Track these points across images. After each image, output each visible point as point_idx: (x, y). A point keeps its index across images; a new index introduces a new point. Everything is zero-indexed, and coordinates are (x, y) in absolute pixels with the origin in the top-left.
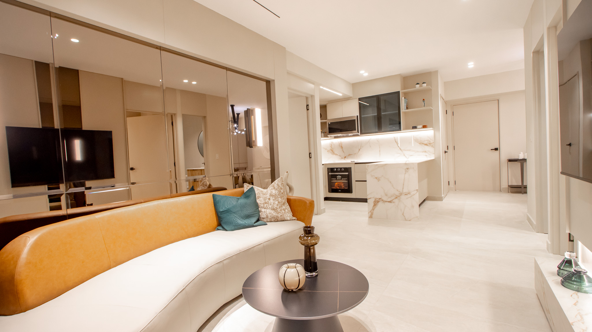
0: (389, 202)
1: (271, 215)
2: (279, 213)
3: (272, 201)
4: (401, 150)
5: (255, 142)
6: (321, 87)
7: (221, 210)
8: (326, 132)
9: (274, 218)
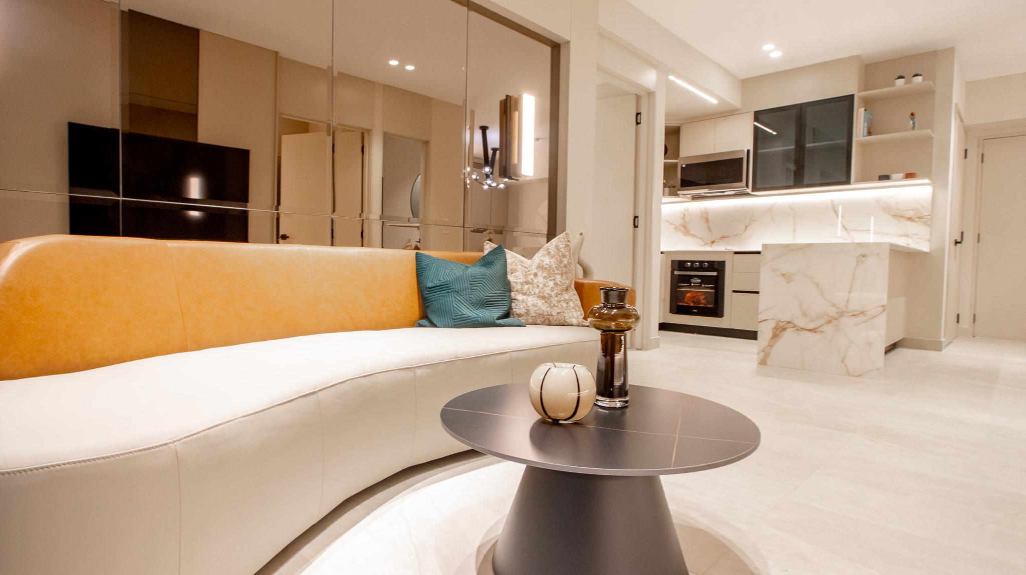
0: (810, 330)
1: (536, 309)
2: (555, 308)
3: (540, 279)
4: (846, 229)
5: (517, 167)
6: (672, 78)
7: (430, 285)
8: (674, 185)
9: (543, 317)
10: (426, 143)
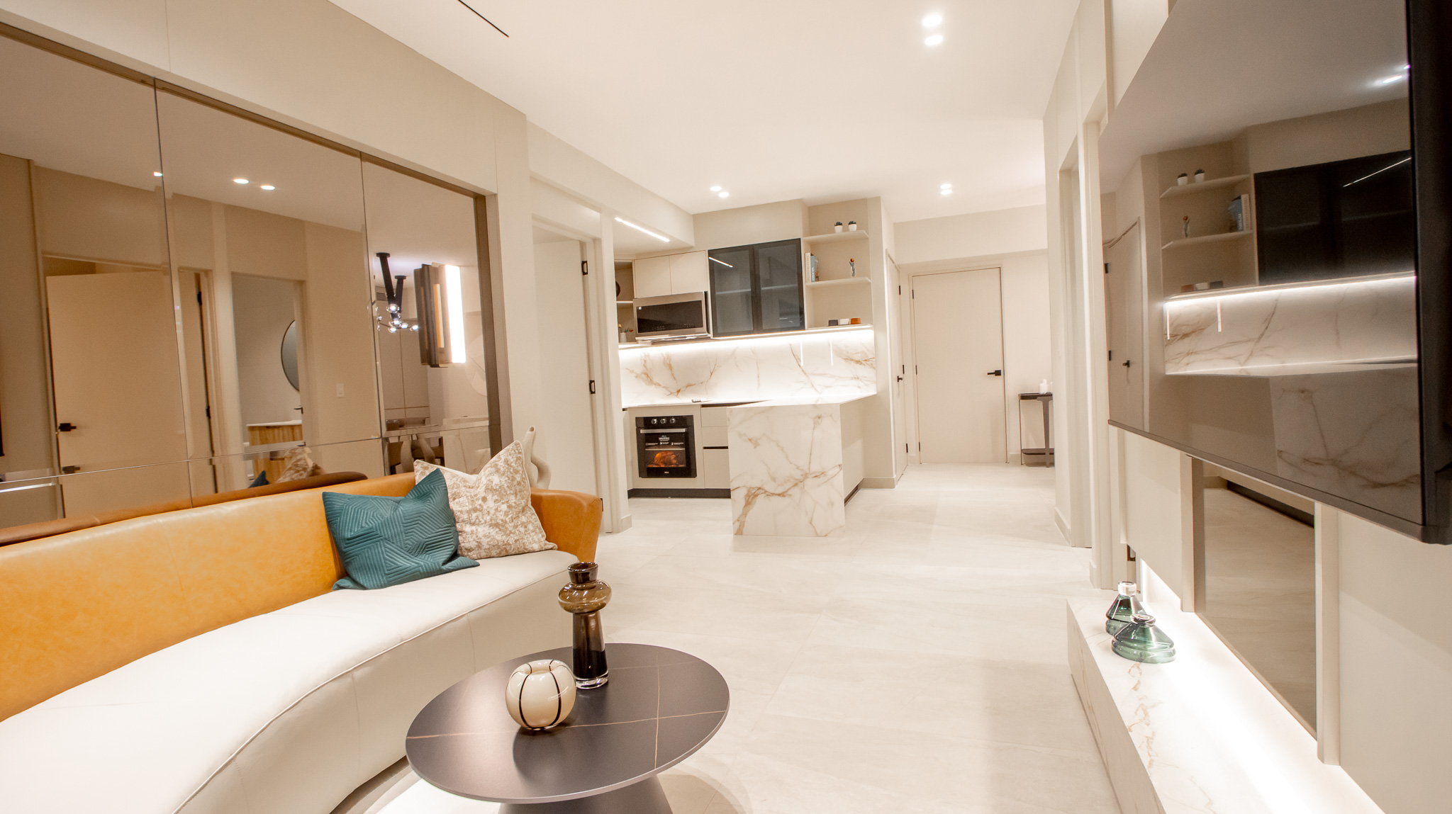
0: (779, 495)
1: (489, 539)
2: (511, 535)
3: (490, 503)
4: (805, 373)
5: (445, 352)
6: (618, 219)
7: (348, 535)
8: (631, 328)
9: (499, 548)
10: (301, 283)
